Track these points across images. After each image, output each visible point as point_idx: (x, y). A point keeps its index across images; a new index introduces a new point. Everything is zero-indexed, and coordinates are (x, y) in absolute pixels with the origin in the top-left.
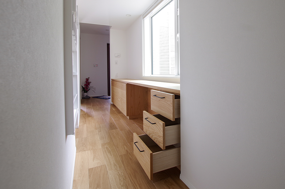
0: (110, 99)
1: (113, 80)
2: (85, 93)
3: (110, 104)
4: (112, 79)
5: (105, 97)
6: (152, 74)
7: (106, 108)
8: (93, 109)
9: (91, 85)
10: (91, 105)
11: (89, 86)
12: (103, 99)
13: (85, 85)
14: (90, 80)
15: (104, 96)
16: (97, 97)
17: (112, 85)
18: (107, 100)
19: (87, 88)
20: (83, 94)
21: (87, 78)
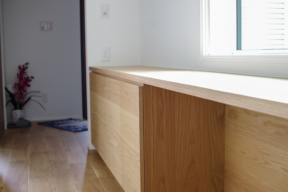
0: (87, 130)
1: (95, 72)
2: (16, 109)
3: (87, 152)
4: (90, 68)
5: (73, 124)
6: (239, 47)
7: (72, 165)
8: (31, 170)
9: (34, 86)
10: (29, 153)
11: (29, 90)
12: (68, 129)
13: (16, 86)
14: (29, 73)
15: (71, 119)
16: (51, 124)
17: (91, 89)
18: (78, 134)
19: (22, 94)
20: (11, 115)
21: (22, 63)
